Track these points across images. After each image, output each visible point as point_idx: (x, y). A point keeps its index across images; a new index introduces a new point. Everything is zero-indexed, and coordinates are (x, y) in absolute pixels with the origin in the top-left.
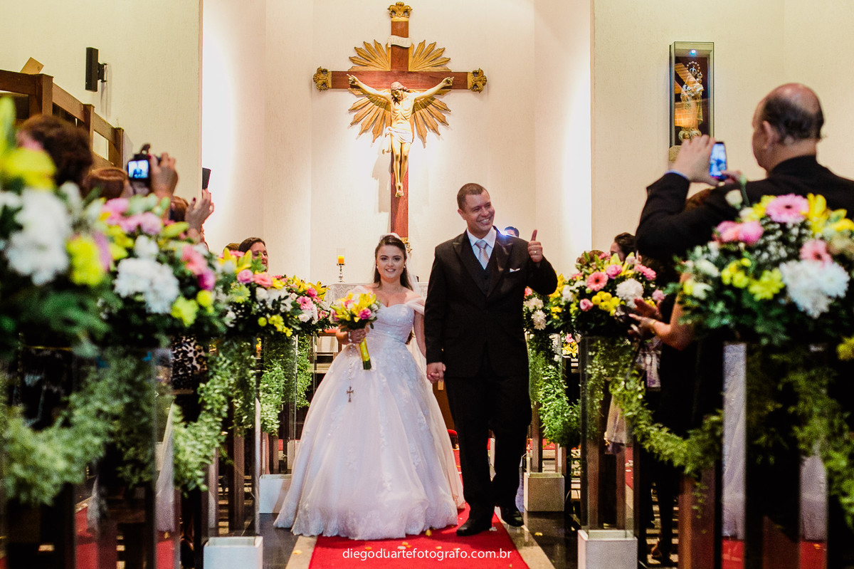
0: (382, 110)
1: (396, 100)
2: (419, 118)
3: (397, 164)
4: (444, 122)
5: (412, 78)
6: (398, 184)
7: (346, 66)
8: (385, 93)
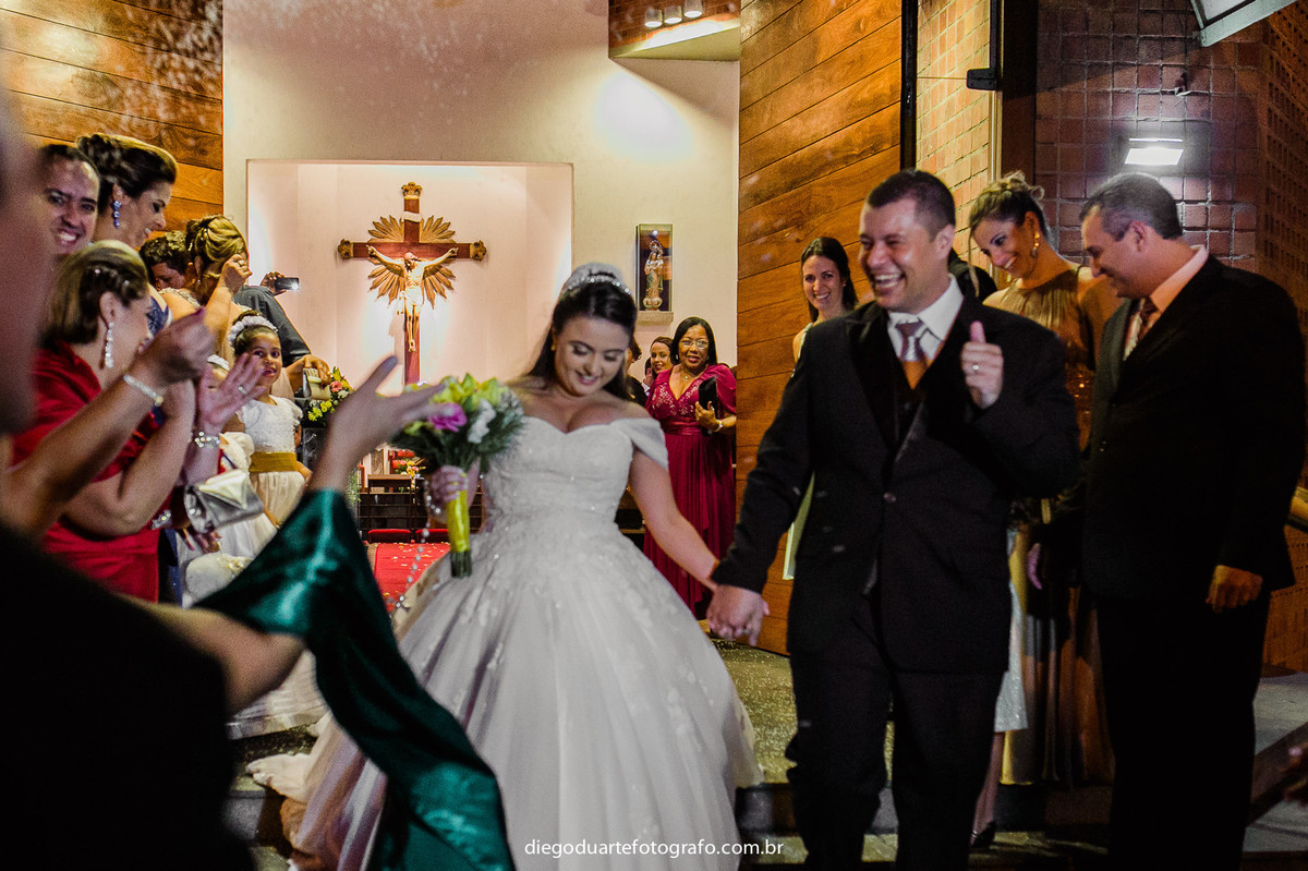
0: (397, 276)
1: (409, 268)
2: (429, 284)
3: (410, 324)
4: (450, 287)
5: (423, 249)
6: (411, 340)
7: (366, 238)
8: (399, 262)
